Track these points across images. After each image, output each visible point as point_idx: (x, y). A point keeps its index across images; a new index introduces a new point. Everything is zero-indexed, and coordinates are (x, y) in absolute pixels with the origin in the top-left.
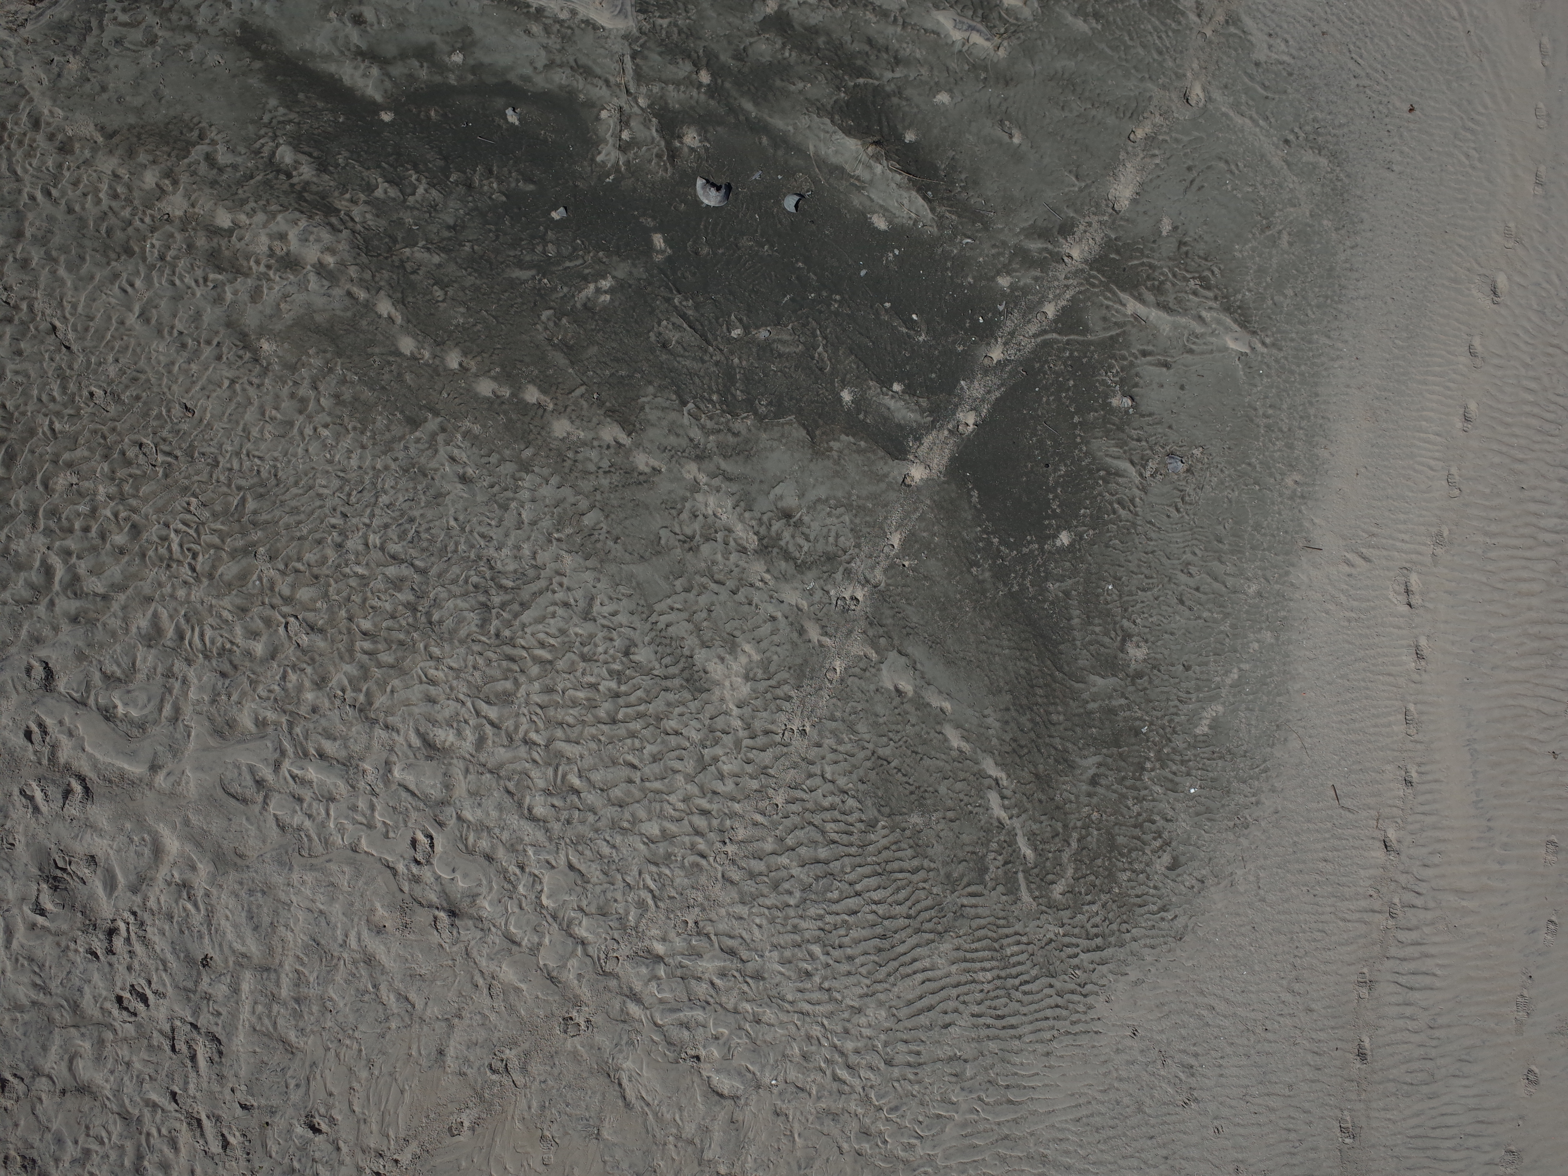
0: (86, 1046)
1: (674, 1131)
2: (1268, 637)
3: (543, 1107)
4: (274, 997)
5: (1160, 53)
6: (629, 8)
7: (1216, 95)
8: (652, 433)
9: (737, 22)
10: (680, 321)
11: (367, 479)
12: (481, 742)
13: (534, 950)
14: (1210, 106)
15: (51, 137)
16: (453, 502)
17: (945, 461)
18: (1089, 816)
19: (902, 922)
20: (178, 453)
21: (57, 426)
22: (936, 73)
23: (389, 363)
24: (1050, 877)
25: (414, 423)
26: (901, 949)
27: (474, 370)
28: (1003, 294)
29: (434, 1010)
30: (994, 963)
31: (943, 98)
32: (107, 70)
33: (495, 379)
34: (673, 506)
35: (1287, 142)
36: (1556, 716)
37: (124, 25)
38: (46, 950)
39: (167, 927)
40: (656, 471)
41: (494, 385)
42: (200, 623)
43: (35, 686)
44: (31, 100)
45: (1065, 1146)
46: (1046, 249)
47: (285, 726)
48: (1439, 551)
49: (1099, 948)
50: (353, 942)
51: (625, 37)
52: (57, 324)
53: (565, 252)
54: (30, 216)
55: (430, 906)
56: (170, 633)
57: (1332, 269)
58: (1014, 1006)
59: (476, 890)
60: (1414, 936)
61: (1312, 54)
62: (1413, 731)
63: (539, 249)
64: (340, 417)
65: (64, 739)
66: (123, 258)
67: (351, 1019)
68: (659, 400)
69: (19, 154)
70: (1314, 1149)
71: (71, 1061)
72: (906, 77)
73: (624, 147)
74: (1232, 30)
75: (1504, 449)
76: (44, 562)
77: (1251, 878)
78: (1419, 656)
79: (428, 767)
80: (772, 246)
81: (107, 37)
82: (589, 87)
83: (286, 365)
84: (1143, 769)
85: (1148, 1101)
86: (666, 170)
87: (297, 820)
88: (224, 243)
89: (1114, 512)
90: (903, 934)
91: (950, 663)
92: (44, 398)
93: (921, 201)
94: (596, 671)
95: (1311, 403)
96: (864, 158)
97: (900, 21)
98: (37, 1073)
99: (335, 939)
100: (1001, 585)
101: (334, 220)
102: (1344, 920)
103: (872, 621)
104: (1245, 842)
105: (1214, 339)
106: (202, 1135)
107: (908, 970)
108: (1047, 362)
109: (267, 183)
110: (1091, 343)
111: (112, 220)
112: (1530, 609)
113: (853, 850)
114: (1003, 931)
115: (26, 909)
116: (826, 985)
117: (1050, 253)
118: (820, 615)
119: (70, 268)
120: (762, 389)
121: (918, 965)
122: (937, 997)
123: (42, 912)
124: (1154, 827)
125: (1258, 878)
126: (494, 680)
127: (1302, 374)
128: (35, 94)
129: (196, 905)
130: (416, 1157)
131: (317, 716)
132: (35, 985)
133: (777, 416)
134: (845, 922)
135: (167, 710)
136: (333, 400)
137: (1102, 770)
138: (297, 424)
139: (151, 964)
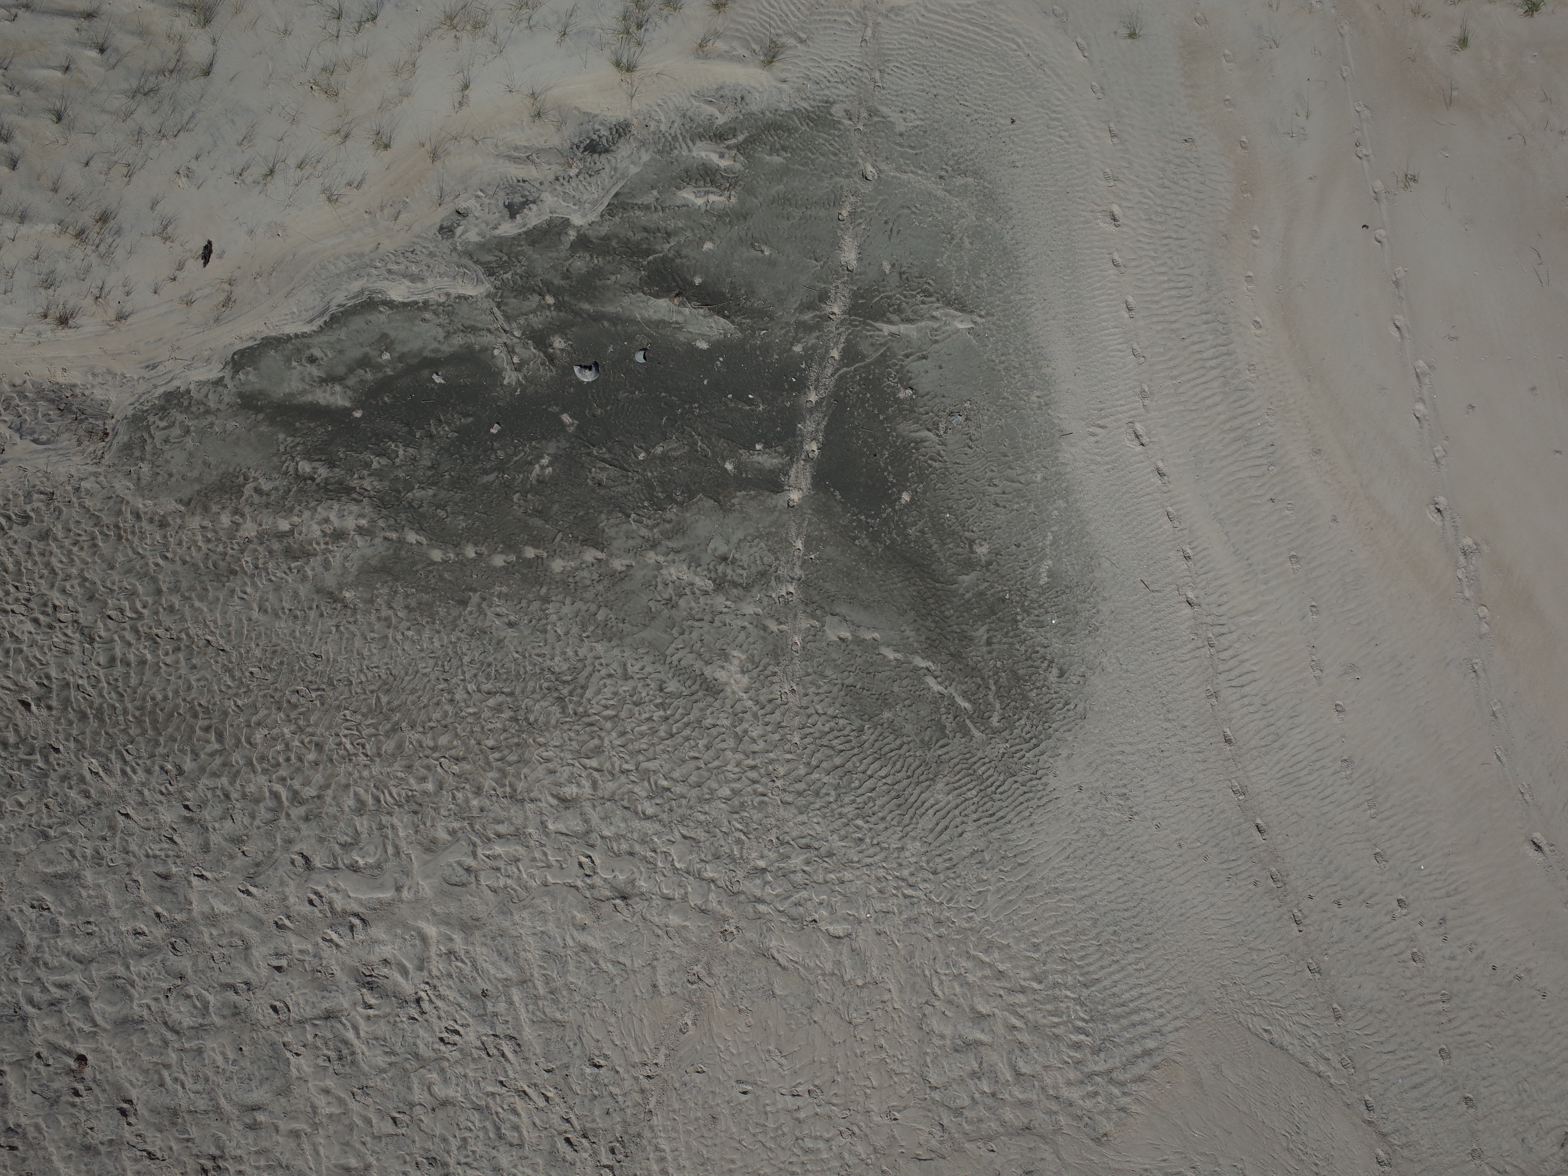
0: (434, 1076)
1: (819, 972)
2: (1061, 503)
3: (732, 992)
4: (537, 997)
5: (835, 155)
6: (482, 276)
7: (883, 166)
8: (616, 544)
9: (555, 254)
10: (602, 465)
11: (450, 651)
12: (595, 785)
13: (685, 898)
14: (882, 176)
15: (151, 521)
16: (510, 642)
17: (809, 481)
18: (995, 666)
19: (905, 782)
20: (324, 686)
21: (240, 703)
22: (696, 231)
23: (430, 572)
24: (987, 714)
25: (464, 603)
26: (912, 799)
27: (486, 553)
28: (801, 357)
29: (639, 962)
30: (974, 783)
31: (708, 246)
32: (167, 462)
33: (502, 552)
34: (649, 585)
35: (941, 177)
36: (1263, 475)
37: (165, 428)
38: (383, 1028)
39: (451, 983)
40: (629, 567)
41: (503, 557)
42: (386, 787)
43: (301, 870)
44: (128, 503)
45: (1066, 877)
46: (816, 316)
47: (468, 828)
48: (1147, 402)
49: (1036, 746)
50: (570, 942)
51: (488, 296)
52: (209, 638)
53: (510, 451)
54: (161, 577)
55: (608, 899)
56: (370, 801)
57: (1005, 248)
58: (998, 804)
59: (632, 878)
60: (1230, 652)
61: (934, 113)
62: (1176, 524)
63: (493, 457)
64: (415, 619)
65: (334, 895)
66: (232, 577)
67: (590, 989)
68: (611, 521)
69: (136, 540)
70: (1223, 812)
71: (429, 1089)
72: (679, 242)
73: (518, 368)
74: (876, 119)
75: (1161, 318)
76: (271, 792)
77: (1114, 661)
78: (1161, 474)
79: (568, 814)
80: (640, 390)
81: (158, 442)
82: (479, 338)
83: (365, 602)
84: (1017, 621)
85: (1107, 827)
86: (551, 371)
87: (501, 883)
88: (291, 540)
89: (931, 466)
90: (910, 789)
91: (866, 608)
92: (223, 688)
93: (722, 320)
94: (647, 709)
95: (1027, 342)
96: (675, 308)
97: (659, 207)
98: (412, 1105)
99: (558, 945)
100: (878, 545)
101: (354, 496)
102: (1182, 662)
103: (807, 602)
104: (1101, 640)
105: (948, 328)
106: (530, 1099)
107: (922, 810)
108: (847, 388)
109: (300, 490)
110: (870, 364)
111: (214, 557)
112: (1219, 414)
113: (856, 751)
114: (971, 761)
115: (360, 1009)
116: (875, 842)
117: (820, 317)
118: (772, 613)
119: (201, 599)
120: (673, 486)
121: (927, 805)
122: (947, 820)
123: (370, 1007)
124: (1039, 655)
125: (1117, 658)
126: (585, 742)
127: (1014, 325)
128: (129, 498)
129: (463, 962)
130: (667, 1056)
131: (485, 813)
132: (386, 1053)
133: (690, 499)
134: (870, 797)
135: (390, 850)
136: (406, 611)
137: (991, 633)
138: (390, 635)
139: (451, 1009)
